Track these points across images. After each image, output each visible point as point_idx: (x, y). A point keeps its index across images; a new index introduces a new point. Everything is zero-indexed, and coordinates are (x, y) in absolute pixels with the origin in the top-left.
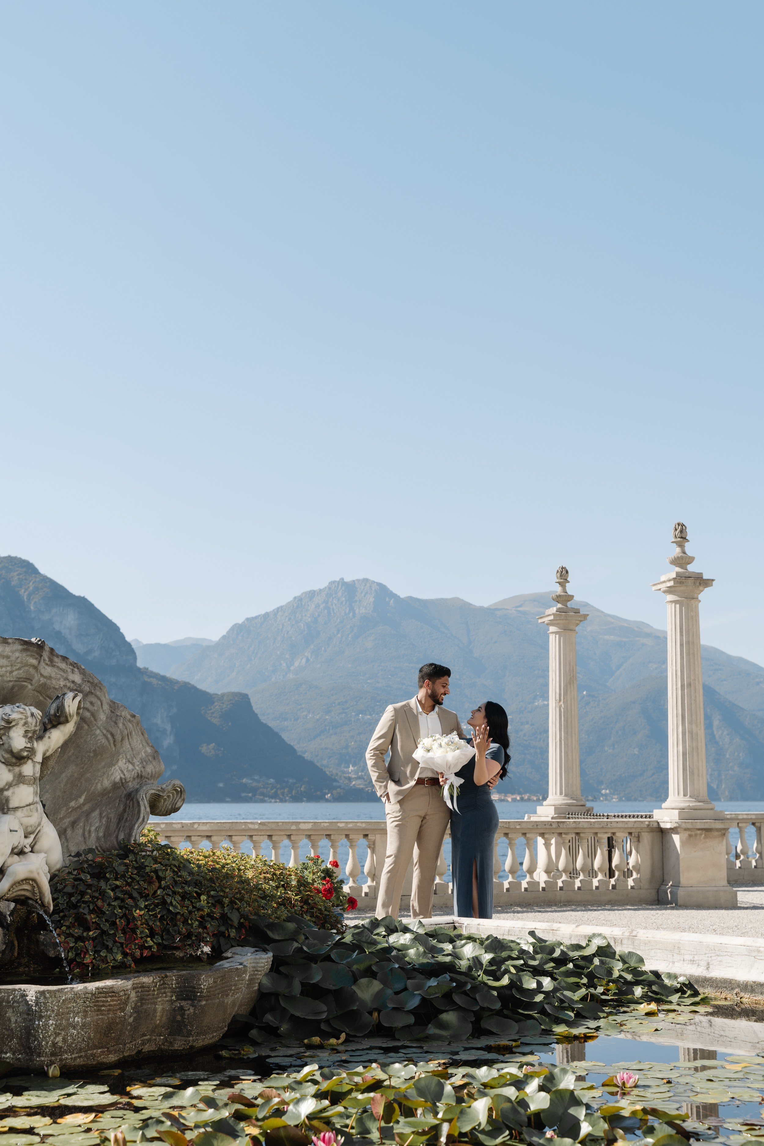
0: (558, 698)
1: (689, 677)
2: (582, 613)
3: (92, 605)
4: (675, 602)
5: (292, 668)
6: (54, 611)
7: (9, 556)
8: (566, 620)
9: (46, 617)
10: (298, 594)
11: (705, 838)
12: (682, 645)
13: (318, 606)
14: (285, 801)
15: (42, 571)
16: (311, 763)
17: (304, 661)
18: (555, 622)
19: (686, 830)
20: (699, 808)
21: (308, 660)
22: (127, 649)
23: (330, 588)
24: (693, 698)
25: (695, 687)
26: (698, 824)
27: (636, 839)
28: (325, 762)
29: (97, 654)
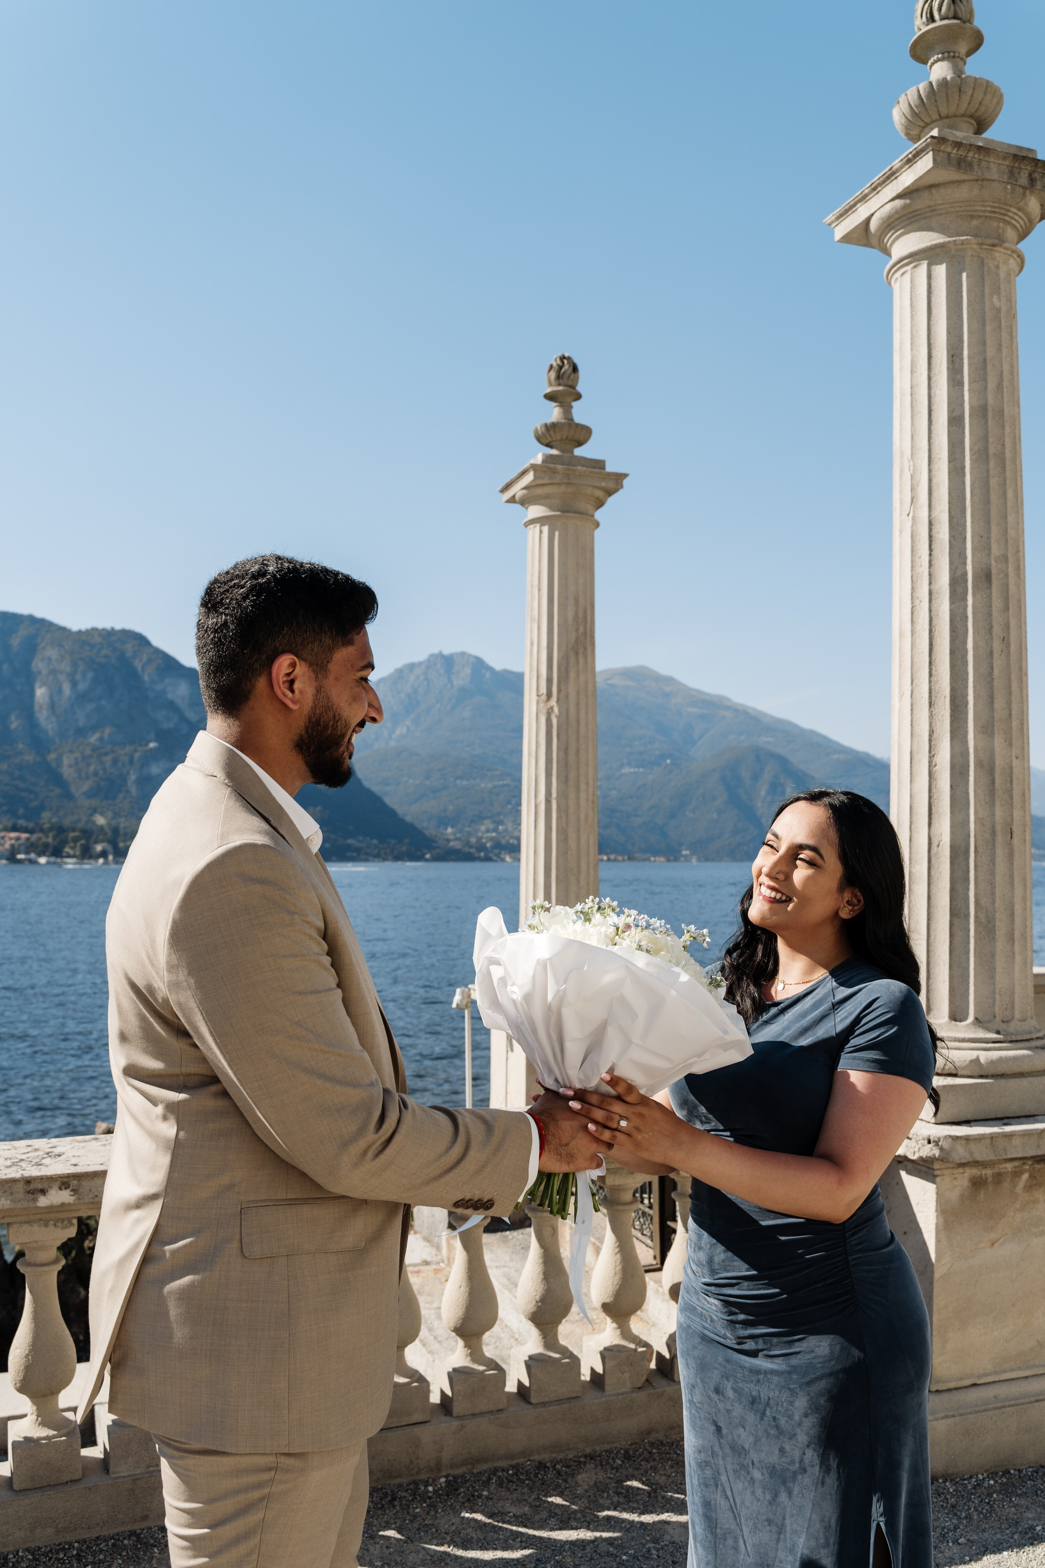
6: (167, 681)
7: (123, 629)
8: (568, 484)
9: (159, 687)
13: (418, 677)
14: (388, 860)
15: (154, 643)
17: (405, 729)
18: (540, 491)
21: (408, 729)
23: (429, 661)
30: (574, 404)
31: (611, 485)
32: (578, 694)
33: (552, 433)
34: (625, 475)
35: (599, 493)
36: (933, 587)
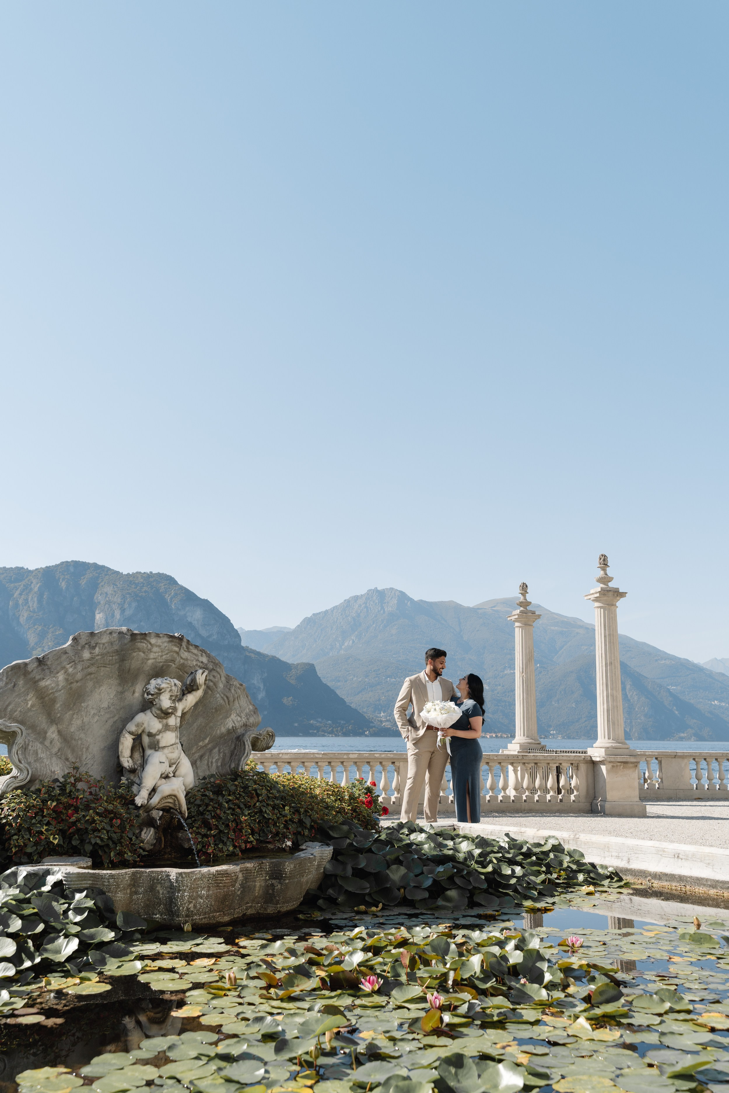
0: (521, 671)
1: (610, 658)
2: (537, 613)
3: (212, 605)
4: (601, 607)
5: (343, 647)
6: (187, 609)
7: (159, 573)
8: (526, 618)
9: (182, 613)
10: (347, 598)
11: (623, 768)
12: (605, 636)
13: (360, 606)
14: (339, 736)
15: (180, 583)
16: (356, 710)
17: (351, 642)
18: (519, 620)
19: (610, 762)
20: (619, 747)
21: (353, 642)
22: (235, 634)
23: (368, 594)
26: (618, 758)
28: (365, 710)
29: (215, 637)
30: (527, 595)
31: (537, 617)
32: (530, 672)
33: (522, 604)
34: (540, 615)
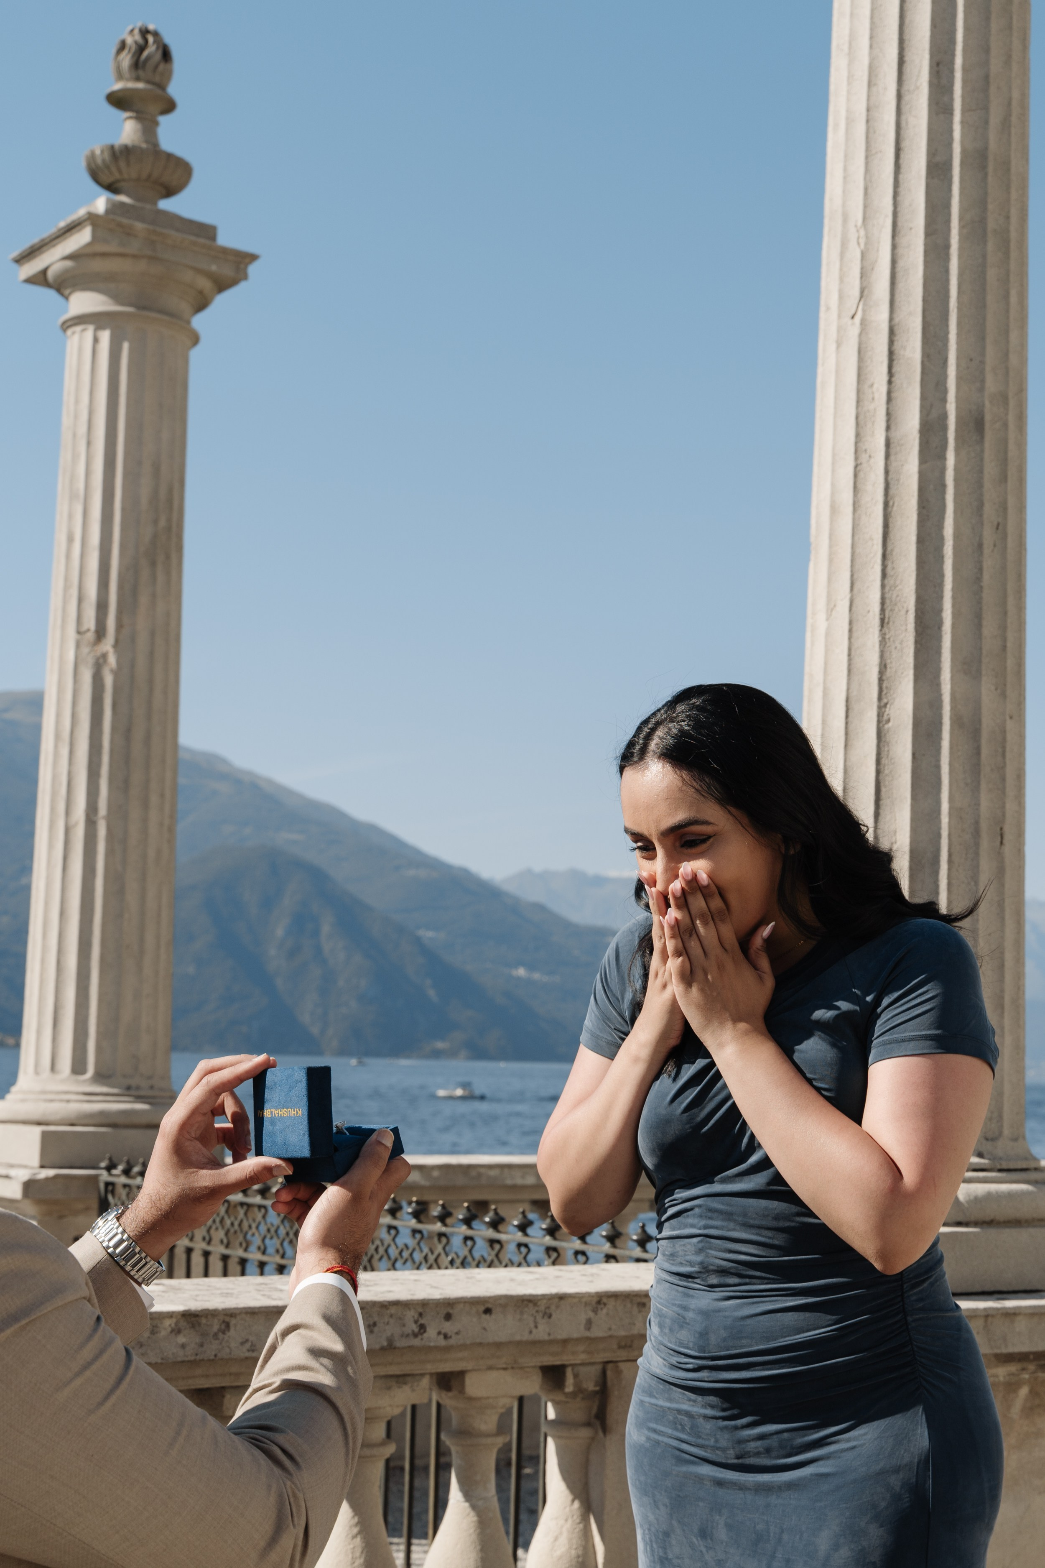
0: (90, 622)
8: (153, 259)
18: (98, 265)
20: (1011, 1213)
24: (989, 510)
25: (1003, 443)
26: (1021, 1325)
27: (579, 1410)
30: (162, 119)
31: (227, 271)
32: (152, 634)
33: (122, 164)
34: (253, 257)
35: (205, 284)
36: (892, 434)
